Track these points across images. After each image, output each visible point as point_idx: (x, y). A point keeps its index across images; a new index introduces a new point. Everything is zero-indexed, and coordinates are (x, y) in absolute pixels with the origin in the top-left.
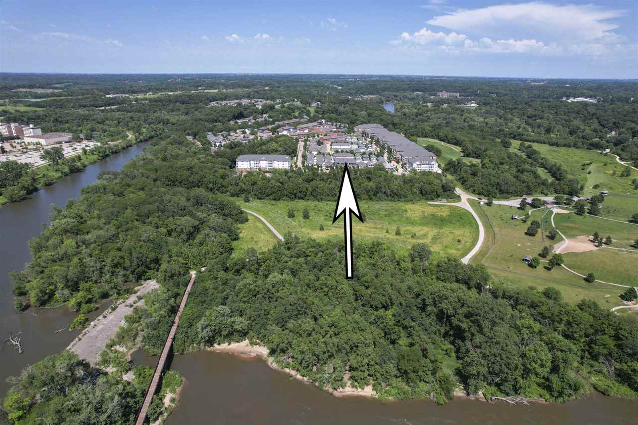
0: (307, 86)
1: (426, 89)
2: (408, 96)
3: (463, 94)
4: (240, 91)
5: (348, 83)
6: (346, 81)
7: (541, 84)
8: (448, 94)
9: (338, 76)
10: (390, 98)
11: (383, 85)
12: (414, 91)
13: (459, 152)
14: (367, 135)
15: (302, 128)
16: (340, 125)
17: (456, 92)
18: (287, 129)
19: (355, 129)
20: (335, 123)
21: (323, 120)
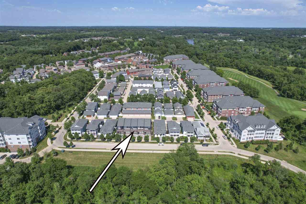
1: (210, 32)
2: (201, 35)
3: (232, 34)
4: (103, 33)
7: (269, 30)
8: (224, 34)
10: (191, 37)
12: (203, 33)
13: (272, 88)
14: (174, 66)
15: (119, 59)
16: (153, 56)
17: (228, 33)
18: (103, 60)
19: (165, 59)
20: (148, 55)
21: (140, 51)
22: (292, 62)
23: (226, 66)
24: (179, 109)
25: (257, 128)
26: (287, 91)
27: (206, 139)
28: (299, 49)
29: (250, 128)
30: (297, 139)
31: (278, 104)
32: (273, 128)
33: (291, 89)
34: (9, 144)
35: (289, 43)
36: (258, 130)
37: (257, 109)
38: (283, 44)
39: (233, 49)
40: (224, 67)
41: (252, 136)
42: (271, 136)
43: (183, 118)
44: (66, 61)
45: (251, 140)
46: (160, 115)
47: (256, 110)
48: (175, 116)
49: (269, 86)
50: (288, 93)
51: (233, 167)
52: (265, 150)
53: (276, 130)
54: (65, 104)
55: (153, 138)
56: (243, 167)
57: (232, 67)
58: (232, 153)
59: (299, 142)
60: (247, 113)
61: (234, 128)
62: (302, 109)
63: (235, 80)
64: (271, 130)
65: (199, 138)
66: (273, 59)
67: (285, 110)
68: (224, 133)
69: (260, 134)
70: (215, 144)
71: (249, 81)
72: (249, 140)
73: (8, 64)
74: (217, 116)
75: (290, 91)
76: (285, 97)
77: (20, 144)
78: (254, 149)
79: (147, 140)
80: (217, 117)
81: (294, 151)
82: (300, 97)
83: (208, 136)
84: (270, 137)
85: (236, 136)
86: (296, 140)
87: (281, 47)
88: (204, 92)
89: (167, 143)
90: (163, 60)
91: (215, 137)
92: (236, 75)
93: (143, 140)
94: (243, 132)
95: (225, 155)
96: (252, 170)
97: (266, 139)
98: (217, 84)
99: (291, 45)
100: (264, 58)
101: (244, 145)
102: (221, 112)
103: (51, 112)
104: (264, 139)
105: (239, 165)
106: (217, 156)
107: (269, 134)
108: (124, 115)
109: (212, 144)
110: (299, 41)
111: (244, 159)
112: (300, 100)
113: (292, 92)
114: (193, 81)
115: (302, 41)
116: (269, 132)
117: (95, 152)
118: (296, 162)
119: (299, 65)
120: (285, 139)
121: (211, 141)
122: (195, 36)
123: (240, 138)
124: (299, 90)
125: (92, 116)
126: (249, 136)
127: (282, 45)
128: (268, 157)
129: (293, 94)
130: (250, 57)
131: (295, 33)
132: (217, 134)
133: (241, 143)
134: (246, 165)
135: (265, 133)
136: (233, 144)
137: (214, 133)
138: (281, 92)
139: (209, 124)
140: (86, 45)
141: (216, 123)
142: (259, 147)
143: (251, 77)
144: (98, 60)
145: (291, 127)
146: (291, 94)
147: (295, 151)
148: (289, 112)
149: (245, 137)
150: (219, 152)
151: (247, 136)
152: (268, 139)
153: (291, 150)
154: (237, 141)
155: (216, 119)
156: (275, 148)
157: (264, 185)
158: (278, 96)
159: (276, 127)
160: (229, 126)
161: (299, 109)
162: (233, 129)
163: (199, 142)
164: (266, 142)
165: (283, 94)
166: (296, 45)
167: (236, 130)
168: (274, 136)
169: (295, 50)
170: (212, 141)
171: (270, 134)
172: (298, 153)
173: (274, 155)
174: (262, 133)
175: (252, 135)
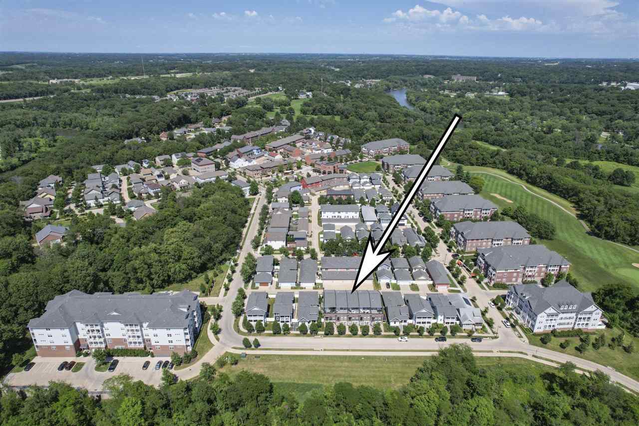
0: (299, 68)
1: (437, 71)
2: (420, 80)
3: (481, 77)
4: (218, 75)
5: (348, 65)
6: (345, 62)
7: (555, 64)
8: (465, 78)
9: (336, 56)
10: (399, 84)
11: (386, 67)
12: (423, 74)
13: (575, 216)
14: (386, 166)
15: (274, 148)
16: (338, 141)
17: (472, 76)
18: (246, 152)
19: (364, 149)
20: (330, 137)
21: (311, 129)
22: (608, 152)
23: (483, 165)
24: (420, 269)
25: (561, 309)
26: (606, 228)
27: (477, 327)
28: (620, 118)
29: (551, 310)
30: (628, 325)
31: (589, 254)
32: (589, 309)
33: (612, 224)
34: (153, 343)
35: (599, 105)
36: (563, 313)
37: (556, 269)
38: (587, 105)
39: (490, 118)
40: (479, 165)
41: (553, 323)
42: (586, 322)
43: (429, 286)
44: (176, 155)
45: (551, 329)
46: (388, 281)
47: (554, 270)
48: (414, 282)
49: (571, 212)
50: (606, 232)
51: (529, 380)
52: (576, 348)
53: (594, 313)
54: (213, 260)
55: (389, 328)
56: (544, 381)
57: (494, 165)
58: (521, 353)
59: (632, 331)
60: (539, 276)
61: (520, 307)
62: (633, 264)
63: (505, 199)
64: (586, 313)
65: (464, 327)
66: (570, 144)
67: (603, 266)
68: (503, 315)
69: (566, 318)
70: (493, 338)
71: (532, 200)
72: (547, 329)
73: (69, 166)
74: (486, 280)
75: (610, 227)
76: (600, 237)
77: (171, 344)
78: (559, 347)
79: (377, 332)
80: (486, 284)
81: (625, 348)
82: (629, 239)
83: (480, 324)
84: (583, 324)
85: (524, 322)
86: (628, 328)
87: (583, 112)
88: (457, 233)
89: (412, 336)
90: (360, 150)
91: (490, 323)
92: (507, 186)
93: (371, 332)
94: (539, 316)
95: (512, 358)
96: (562, 388)
97: (576, 327)
98: (476, 211)
99: (603, 108)
100: (553, 143)
101: (540, 338)
102: (494, 275)
103: (193, 276)
104: (573, 328)
105: (537, 376)
106: (498, 359)
107: (582, 320)
108: (325, 281)
109: (486, 337)
110: (618, 100)
111: (544, 366)
112: (628, 244)
113: (614, 229)
114: (432, 206)
115: (623, 99)
116: (583, 316)
117: (297, 356)
118: (629, 369)
119: (622, 159)
120: (608, 326)
121: (484, 331)
122: (406, 81)
123: (533, 326)
124: (628, 226)
125: (269, 284)
126: (549, 323)
127: (585, 108)
128: (583, 360)
129: (616, 233)
130: (525, 139)
131: (609, 76)
132: (493, 318)
133: (535, 335)
134: (549, 376)
135: (575, 317)
136: (522, 337)
137: (488, 316)
138: (593, 226)
139: (477, 298)
140: (200, 115)
141: (487, 294)
142: (567, 342)
143: (535, 192)
144: (235, 153)
145: (618, 304)
146: (612, 233)
147: (627, 350)
148: (610, 270)
149: (542, 326)
150: (501, 352)
151: (545, 323)
152: (580, 327)
153: (621, 348)
154: (529, 331)
155: (485, 286)
156: (593, 344)
157: (587, 414)
158: (589, 233)
159: (594, 308)
160: (512, 302)
161: (628, 263)
162: (519, 309)
163: (466, 334)
164: (578, 333)
165: (597, 231)
166: (612, 108)
167: (525, 311)
168: (591, 322)
169: (611, 120)
170: (486, 332)
171: (584, 319)
172: (632, 353)
173: (592, 358)
174: (570, 318)
175: (553, 321)
